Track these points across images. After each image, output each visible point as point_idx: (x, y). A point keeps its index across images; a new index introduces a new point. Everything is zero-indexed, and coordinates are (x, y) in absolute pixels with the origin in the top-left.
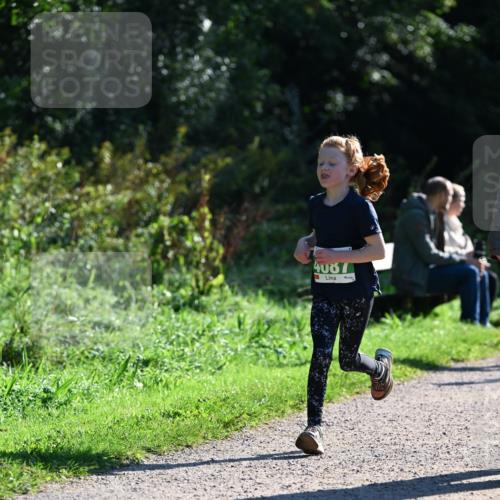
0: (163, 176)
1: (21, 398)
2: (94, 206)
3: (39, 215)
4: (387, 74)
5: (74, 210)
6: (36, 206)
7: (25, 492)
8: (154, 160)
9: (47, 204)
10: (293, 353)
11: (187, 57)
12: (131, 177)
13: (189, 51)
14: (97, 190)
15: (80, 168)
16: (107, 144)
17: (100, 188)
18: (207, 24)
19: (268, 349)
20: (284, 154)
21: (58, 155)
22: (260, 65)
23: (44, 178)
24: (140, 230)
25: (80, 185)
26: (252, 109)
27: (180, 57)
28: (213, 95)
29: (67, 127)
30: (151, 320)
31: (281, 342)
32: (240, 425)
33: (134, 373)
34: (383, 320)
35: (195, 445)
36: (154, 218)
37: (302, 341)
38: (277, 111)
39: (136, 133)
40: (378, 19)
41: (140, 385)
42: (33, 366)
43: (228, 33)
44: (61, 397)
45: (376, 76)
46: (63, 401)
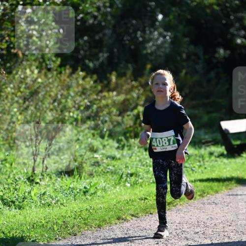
0: (140, 88)
1: (74, 191)
2: (107, 102)
3: (82, 106)
4: (244, 40)
5: (98, 104)
6: (80, 102)
7: (75, 235)
8: (136, 80)
9: (86, 101)
10: (200, 170)
11: (151, 33)
12: (124, 88)
13: (152, 30)
14: (109, 94)
15: (101, 84)
16: (114, 73)
17: (111, 93)
18: (160, 17)
19: (188, 169)
20: (196, 77)
21: (91, 78)
22: (185, 36)
23: (84, 89)
24: (129, 113)
25: (101, 91)
26: (181, 56)
27: (148, 32)
28: (163, 50)
29: (95, 65)
30: (134, 155)
31: (194, 165)
32: (175, 204)
33: (126, 179)
34: (242, 155)
35: (154, 213)
36: (135, 107)
37: (204, 165)
38: (193, 57)
39: (127, 68)
40: (240, 15)
41: (129, 185)
42: (79, 176)
43: (170, 21)
44: (92, 191)
45: (239, 41)
46: (93, 192)
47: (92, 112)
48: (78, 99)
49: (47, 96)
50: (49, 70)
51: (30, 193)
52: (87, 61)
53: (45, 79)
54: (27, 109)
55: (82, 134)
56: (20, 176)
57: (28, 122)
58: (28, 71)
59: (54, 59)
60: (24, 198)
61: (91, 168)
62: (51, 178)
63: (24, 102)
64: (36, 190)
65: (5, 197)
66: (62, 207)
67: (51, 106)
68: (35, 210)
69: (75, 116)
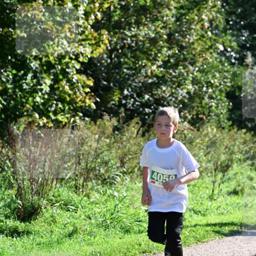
47: (250, 155)
48: (242, 146)
49: (222, 145)
50: (223, 128)
51: (211, 206)
52: (247, 123)
53: (221, 135)
54: (209, 153)
55: (244, 169)
56: (205, 195)
57: (210, 161)
58: (209, 129)
59: (226, 121)
60: (207, 209)
61: (249, 191)
62: (224, 196)
63: (207, 149)
64: (214, 204)
65: (195, 209)
66: (231, 215)
67: (224, 151)
68: (213, 217)
69: (239, 157)
